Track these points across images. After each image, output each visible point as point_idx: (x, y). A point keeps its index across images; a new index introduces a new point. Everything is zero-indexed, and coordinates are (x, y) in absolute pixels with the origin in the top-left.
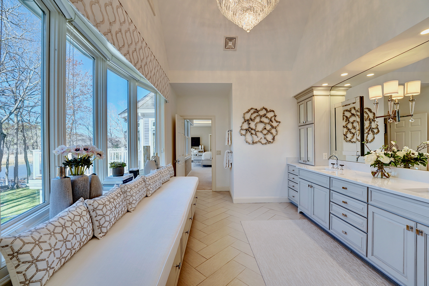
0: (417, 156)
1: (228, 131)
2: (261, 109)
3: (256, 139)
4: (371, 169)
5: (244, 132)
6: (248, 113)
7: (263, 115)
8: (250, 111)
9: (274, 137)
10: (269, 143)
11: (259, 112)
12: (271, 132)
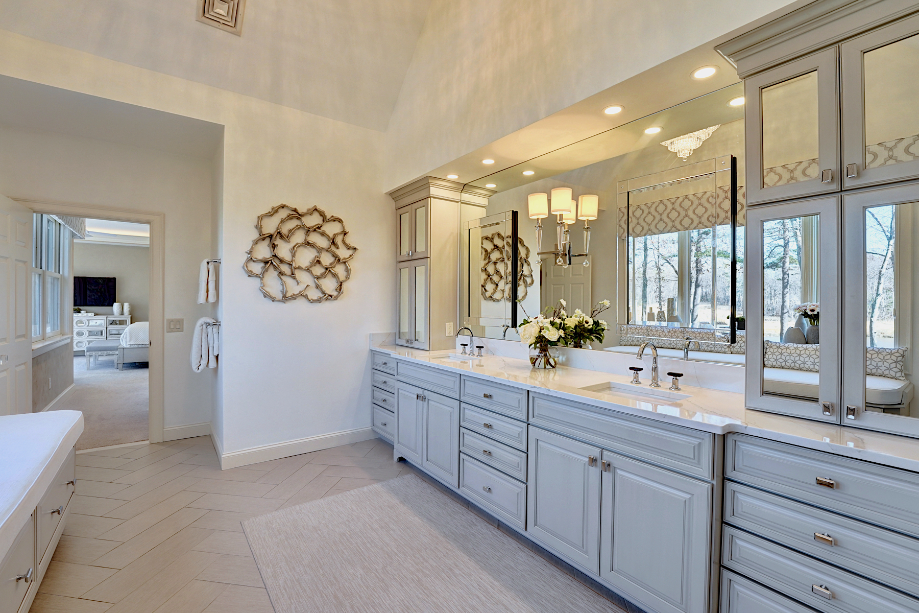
0: (591, 326)
1: (208, 263)
2: (310, 211)
3: (293, 288)
4: (530, 353)
5: (257, 268)
6: (271, 215)
7: (313, 227)
8: (276, 211)
9: (341, 285)
10: (327, 299)
11: (303, 219)
12: (332, 271)
